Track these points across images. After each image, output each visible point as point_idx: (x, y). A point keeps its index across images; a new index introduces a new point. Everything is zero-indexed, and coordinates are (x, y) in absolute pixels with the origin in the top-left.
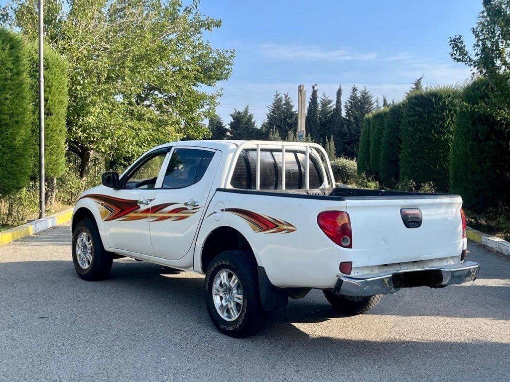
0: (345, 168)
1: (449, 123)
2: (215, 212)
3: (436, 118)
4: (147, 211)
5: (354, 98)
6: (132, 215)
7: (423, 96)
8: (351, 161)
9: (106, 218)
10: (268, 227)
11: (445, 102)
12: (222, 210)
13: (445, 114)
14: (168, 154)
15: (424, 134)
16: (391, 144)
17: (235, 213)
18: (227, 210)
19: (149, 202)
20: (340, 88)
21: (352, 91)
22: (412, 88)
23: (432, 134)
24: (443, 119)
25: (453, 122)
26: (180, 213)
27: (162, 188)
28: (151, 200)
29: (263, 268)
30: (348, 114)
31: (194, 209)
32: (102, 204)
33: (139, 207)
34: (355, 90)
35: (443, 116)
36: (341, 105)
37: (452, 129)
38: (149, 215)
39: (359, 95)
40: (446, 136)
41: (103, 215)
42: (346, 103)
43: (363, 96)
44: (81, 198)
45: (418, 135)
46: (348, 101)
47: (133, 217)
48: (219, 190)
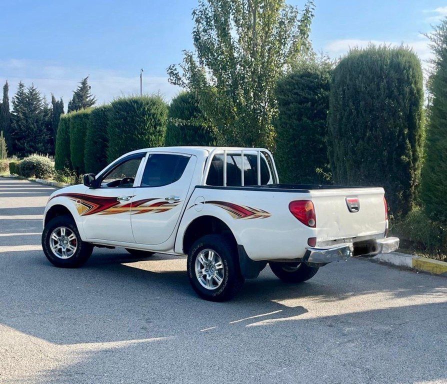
0: (39, 164)
1: (149, 126)
2: (196, 205)
3: (139, 121)
4: (128, 206)
5: (21, 94)
6: (111, 209)
7: (127, 103)
8: (44, 158)
9: (83, 214)
10: (246, 214)
11: (145, 108)
12: (203, 203)
13: (145, 118)
14: (143, 158)
15: (129, 135)
16: (96, 143)
17: (214, 204)
18: (206, 202)
19: (129, 199)
20: (7, 84)
21: (19, 87)
22: (79, 87)
23: (135, 135)
24: (144, 122)
25: (152, 125)
26: (162, 206)
27: (141, 187)
28: (131, 197)
29: (242, 246)
30: (16, 110)
31: (175, 202)
32: (79, 202)
33: (120, 203)
34: (21, 85)
35: (144, 120)
36: (8, 100)
37: (151, 131)
38: (130, 209)
39: (26, 91)
40: (147, 137)
41: (79, 211)
42: (13, 98)
43: (31, 92)
44: (54, 197)
45: (124, 136)
46: (15, 96)
47: (113, 211)
48: (197, 187)
